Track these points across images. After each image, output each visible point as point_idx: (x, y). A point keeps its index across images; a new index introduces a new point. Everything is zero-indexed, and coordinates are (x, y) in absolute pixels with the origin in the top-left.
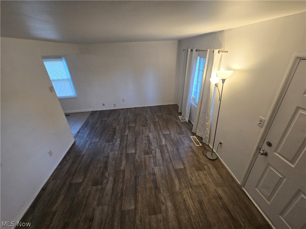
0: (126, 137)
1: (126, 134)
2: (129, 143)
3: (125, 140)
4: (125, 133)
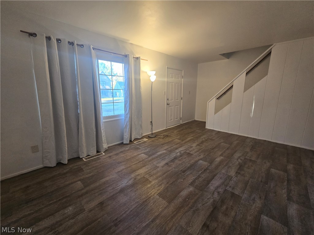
0: (197, 183)
1: (191, 189)
2: (199, 171)
3: (201, 179)
4: (191, 192)
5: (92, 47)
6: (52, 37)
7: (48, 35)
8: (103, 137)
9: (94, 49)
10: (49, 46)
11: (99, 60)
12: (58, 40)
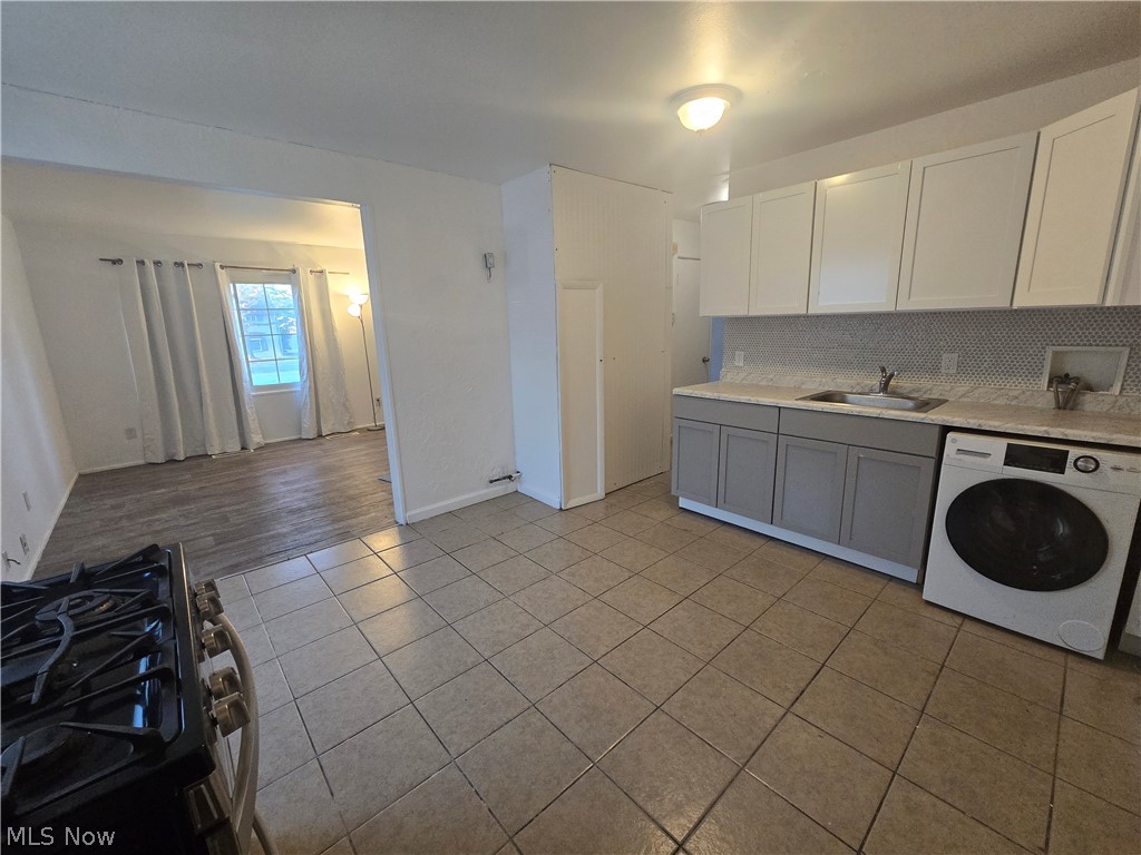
5: (217, 265)
6: (146, 260)
7: (140, 259)
8: (251, 422)
9: (222, 267)
10: (143, 275)
11: (237, 285)
12: (157, 263)
